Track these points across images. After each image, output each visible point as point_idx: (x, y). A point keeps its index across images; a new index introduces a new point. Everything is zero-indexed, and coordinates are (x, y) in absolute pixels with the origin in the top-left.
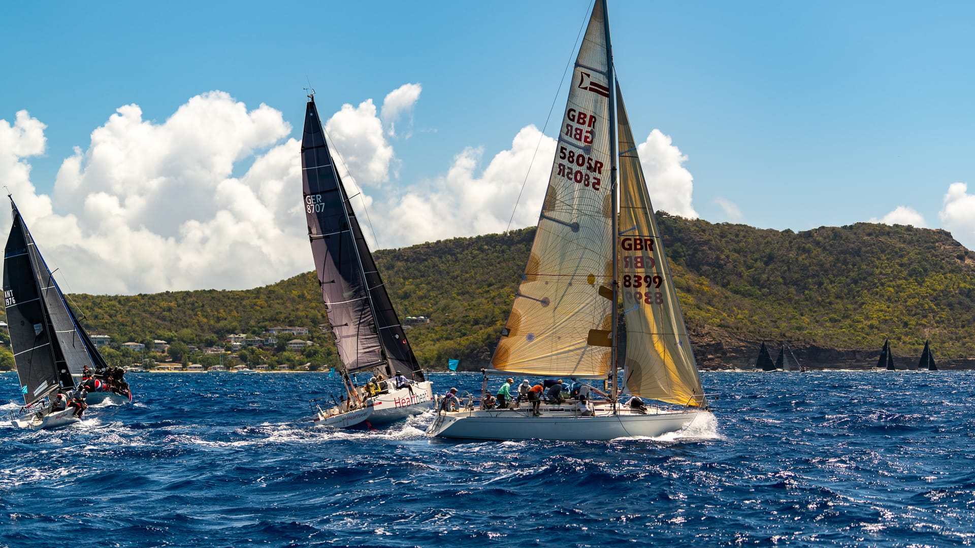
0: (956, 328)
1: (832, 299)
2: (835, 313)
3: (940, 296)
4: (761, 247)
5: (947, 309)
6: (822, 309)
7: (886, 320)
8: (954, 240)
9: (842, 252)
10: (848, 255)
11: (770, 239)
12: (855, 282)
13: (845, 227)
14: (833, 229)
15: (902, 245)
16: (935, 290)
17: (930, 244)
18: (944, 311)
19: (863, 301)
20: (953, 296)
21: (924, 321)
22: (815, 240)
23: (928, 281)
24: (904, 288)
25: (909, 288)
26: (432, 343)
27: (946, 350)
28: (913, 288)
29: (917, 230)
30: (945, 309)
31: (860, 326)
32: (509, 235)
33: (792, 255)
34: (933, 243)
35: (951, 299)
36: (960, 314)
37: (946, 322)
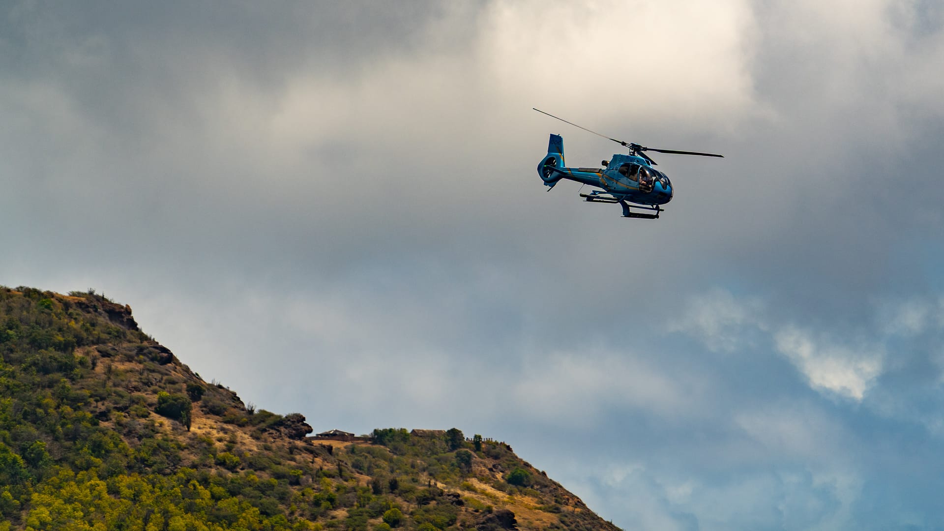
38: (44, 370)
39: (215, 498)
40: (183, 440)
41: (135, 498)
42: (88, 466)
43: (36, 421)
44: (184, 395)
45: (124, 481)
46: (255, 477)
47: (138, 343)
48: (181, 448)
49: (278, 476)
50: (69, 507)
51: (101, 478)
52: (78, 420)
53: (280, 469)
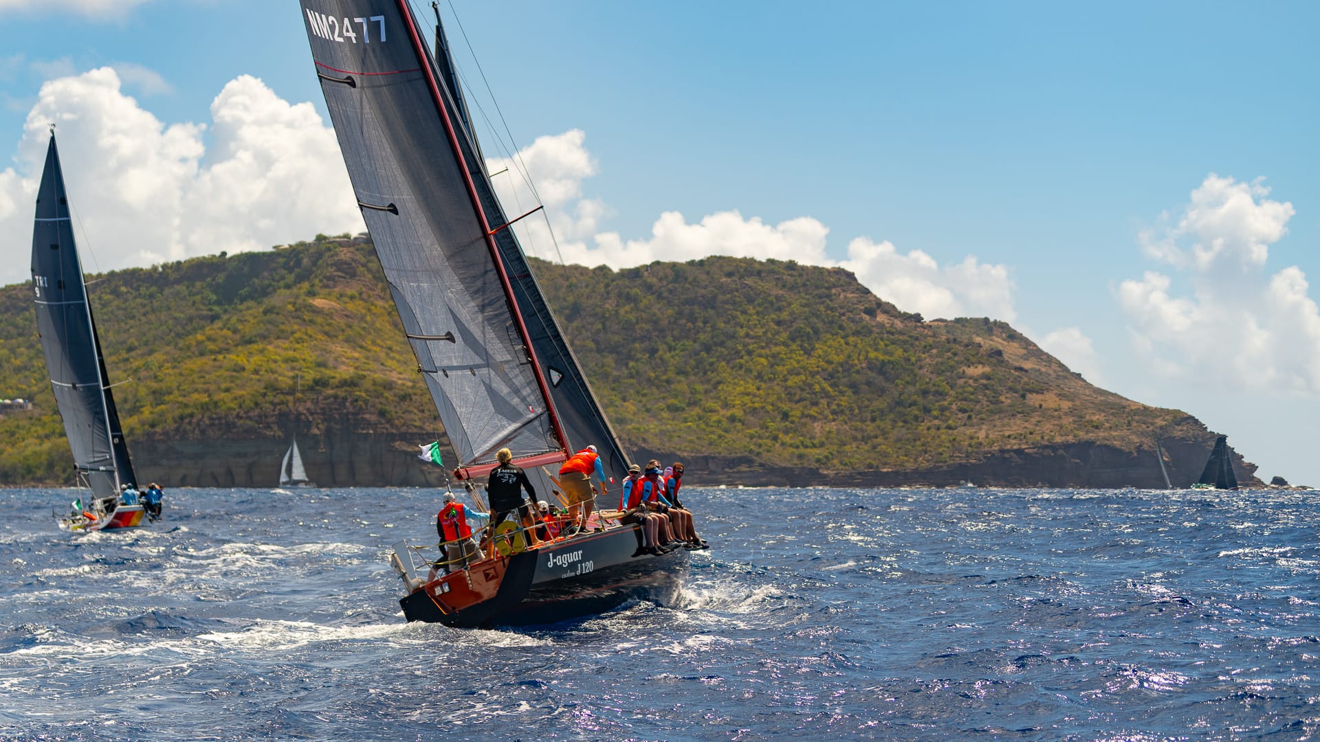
0: (863, 421)
1: (671, 375)
2: (676, 397)
3: (838, 372)
4: (561, 294)
5: (849, 392)
6: (654, 390)
7: (755, 409)
8: (859, 284)
9: (687, 302)
10: (696, 308)
11: (574, 281)
12: (708, 348)
13: (692, 263)
14: (674, 266)
15: (781, 292)
16: (829, 362)
17: (823, 290)
18: (843, 396)
19: (718, 378)
20: (858, 372)
21: (813, 411)
22: (645, 282)
23: (820, 348)
24: (782, 359)
25: (790, 358)
26: (38, 441)
27: (846, 456)
28: (797, 358)
29: (803, 268)
30: (845, 392)
31: (715, 418)
32: (160, 269)
33: (609, 305)
34: (829, 288)
35: (855, 377)
36: (869, 400)
37: (847, 412)
38: (821, 297)
39: (886, 345)
40: (874, 323)
41: (855, 346)
42: (837, 334)
43: (817, 317)
44: (874, 306)
45: (851, 339)
46: (901, 337)
47: (856, 287)
48: (873, 327)
49: (910, 337)
50: (829, 350)
51: (842, 338)
52: (833, 316)
53: (912, 334)
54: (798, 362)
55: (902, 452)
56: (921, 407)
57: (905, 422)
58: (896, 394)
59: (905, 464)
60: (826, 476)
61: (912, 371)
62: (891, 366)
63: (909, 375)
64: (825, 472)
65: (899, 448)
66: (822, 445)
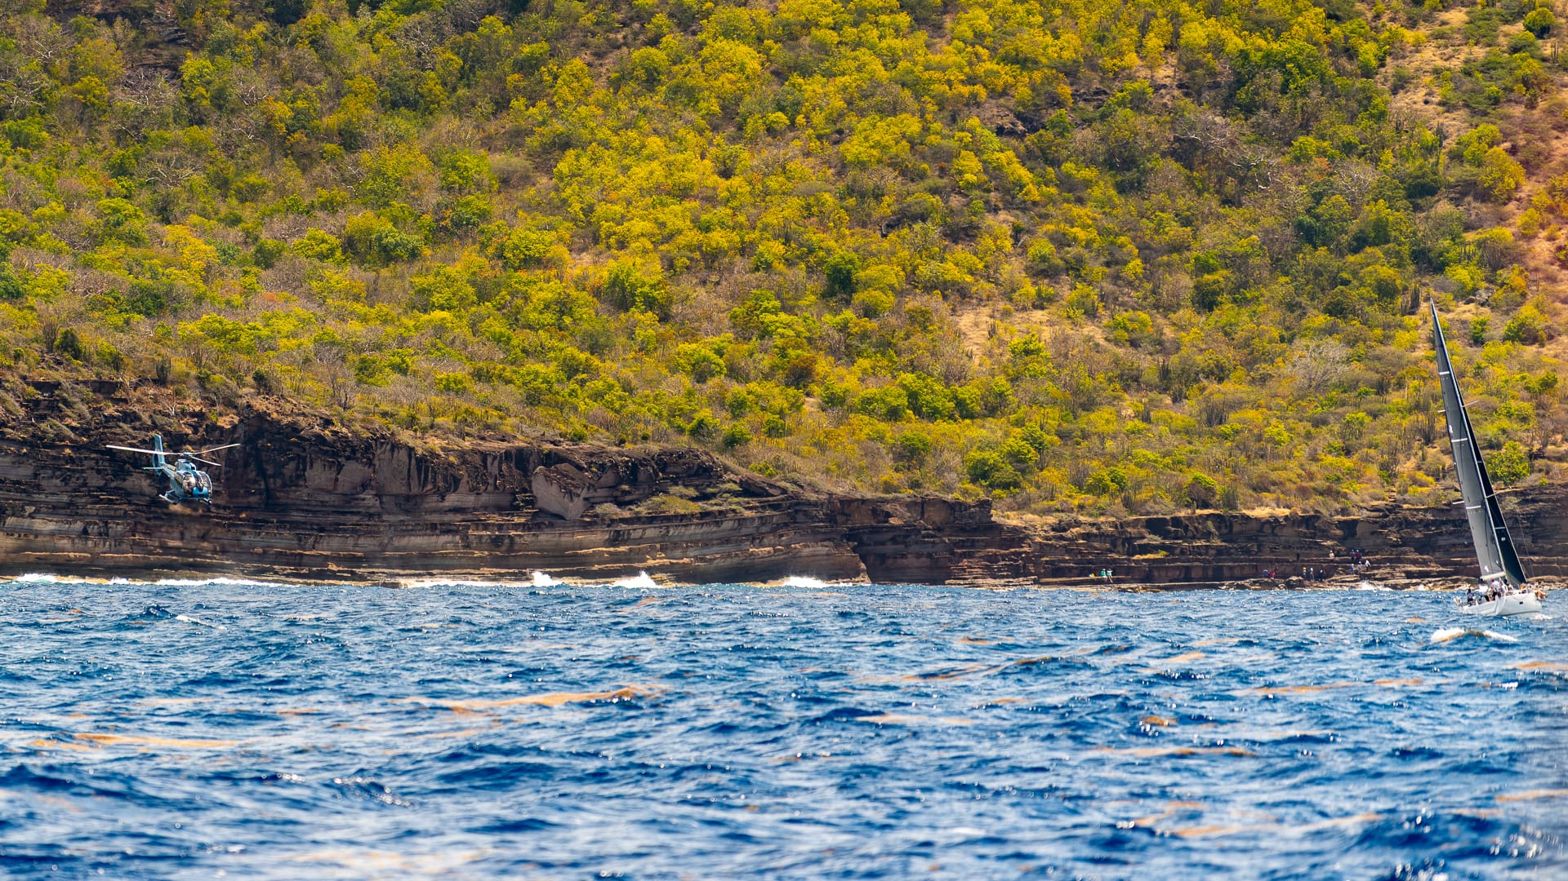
0: (1164, 307)
1: (358, 110)
2: (380, 201)
3: (1056, 102)
5: (1103, 188)
6: (290, 172)
7: (711, 258)
16: (1023, 62)
18: (1080, 201)
19: (558, 126)
20: (1138, 103)
21: (955, 264)
24: (822, 48)
25: (857, 45)
27: (1101, 454)
30: (1087, 184)
31: (544, 290)
35: (1128, 121)
36: (1186, 222)
37: (1097, 269)
54: (891, 61)
55: (1328, 436)
56: (1405, 250)
57: (1337, 310)
58: (1299, 194)
59: (1343, 488)
60: (1016, 537)
61: (1366, 101)
62: (1278, 77)
63: (1352, 119)
64: (1013, 520)
65: (1319, 422)
66: (994, 407)
